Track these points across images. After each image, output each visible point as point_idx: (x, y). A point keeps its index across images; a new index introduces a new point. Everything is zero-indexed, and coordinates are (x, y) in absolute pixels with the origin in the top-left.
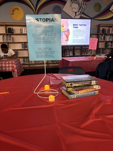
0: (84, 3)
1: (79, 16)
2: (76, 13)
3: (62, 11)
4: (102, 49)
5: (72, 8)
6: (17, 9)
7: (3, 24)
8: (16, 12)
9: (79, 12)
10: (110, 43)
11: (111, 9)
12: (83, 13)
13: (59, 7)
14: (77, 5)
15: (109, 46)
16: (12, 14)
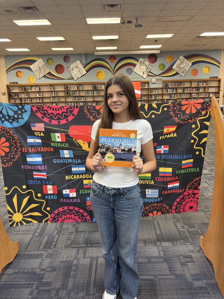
0: (151, 65)
1: (147, 74)
2: (144, 72)
3: (133, 72)
4: (166, 100)
5: (141, 69)
6: (101, 72)
7: (91, 83)
8: (100, 74)
9: (147, 72)
10: (173, 95)
11: (173, 68)
12: (150, 72)
13: (131, 69)
14: (145, 66)
15: (172, 97)
16: (97, 76)
